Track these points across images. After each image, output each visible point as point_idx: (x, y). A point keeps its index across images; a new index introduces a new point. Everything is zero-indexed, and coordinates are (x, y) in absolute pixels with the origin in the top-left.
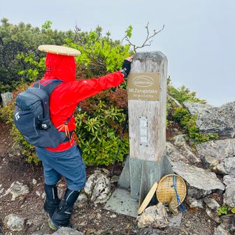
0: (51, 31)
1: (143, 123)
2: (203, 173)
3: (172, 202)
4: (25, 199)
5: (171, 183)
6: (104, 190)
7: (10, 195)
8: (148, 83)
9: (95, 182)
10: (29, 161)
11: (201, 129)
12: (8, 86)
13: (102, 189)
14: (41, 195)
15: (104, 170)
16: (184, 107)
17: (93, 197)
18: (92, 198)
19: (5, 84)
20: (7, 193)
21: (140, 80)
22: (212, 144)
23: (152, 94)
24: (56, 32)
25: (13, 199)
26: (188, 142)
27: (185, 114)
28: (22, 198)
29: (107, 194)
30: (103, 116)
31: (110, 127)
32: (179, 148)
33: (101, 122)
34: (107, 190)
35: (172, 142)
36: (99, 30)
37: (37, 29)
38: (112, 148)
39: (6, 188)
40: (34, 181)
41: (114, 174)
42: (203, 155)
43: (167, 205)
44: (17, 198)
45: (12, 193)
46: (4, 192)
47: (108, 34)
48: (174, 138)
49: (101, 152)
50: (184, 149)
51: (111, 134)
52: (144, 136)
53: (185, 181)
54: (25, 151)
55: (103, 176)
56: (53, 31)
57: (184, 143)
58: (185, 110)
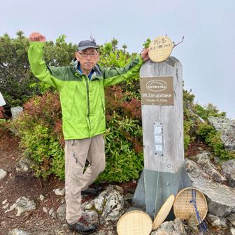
0: (66, 44)
1: (158, 130)
2: (228, 190)
3: (192, 219)
4: (31, 215)
5: (190, 198)
6: (116, 206)
7: (15, 210)
8: (161, 87)
9: (107, 198)
10: (37, 175)
11: (226, 145)
12: (18, 100)
13: (114, 204)
14: (48, 211)
15: (117, 187)
16: (209, 123)
17: (104, 213)
18: (103, 215)
19: (15, 98)
20: (12, 208)
23: (165, 98)
24: (70, 45)
25: (18, 214)
26: (212, 160)
27: (210, 130)
28: (27, 214)
29: (120, 211)
30: (117, 127)
31: (125, 140)
32: (202, 166)
33: (115, 134)
34: (119, 207)
35: (195, 160)
36: (115, 43)
37: (52, 43)
38: (126, 162)
39: (11, 203)
40: (42, 197)
41: (128, 192)
42: (229, 173)
43: (186, 222)
44: (22, 214)
45: (18, 208)
46: (9, 208)
47: (125, 47)
48: (197, 156)
49: (114, 167)
50: (207, 167)
51: (125, 147)
52: (159, 144)
53: (206, 197)
54: (33, 165)
55: (115, 192)
56: (68, 44)
57: (208, 161)
58: (209, 126)
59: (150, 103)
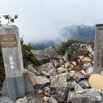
1: (11, 59)
2: (42, 78)
8: (11, 39)
11: (39, 60)
16: (30, 53)
21: (7, 38)
22: (44, 66)
23: (13, 44)
32: (30, 70)
52: (13, 65)
59: (6, 47)
